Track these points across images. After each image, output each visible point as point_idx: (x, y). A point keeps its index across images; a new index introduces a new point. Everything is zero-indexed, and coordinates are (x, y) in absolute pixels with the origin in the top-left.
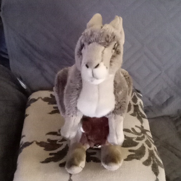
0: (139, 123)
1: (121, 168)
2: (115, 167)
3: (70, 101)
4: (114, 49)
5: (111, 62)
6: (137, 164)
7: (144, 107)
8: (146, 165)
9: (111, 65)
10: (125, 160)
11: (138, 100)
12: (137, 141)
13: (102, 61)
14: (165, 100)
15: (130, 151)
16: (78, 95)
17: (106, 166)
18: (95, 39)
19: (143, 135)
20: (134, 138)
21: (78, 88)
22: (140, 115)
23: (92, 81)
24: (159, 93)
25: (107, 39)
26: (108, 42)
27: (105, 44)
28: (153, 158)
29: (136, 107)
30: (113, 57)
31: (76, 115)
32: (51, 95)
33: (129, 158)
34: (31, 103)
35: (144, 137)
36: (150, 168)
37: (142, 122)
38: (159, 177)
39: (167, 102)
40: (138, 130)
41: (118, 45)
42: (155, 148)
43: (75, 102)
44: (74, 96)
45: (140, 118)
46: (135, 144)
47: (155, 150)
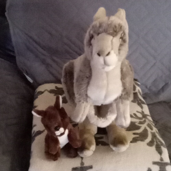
0: (139, 109)
1: (128, 149)
2: (123, 148)
3: (81, 89)
4: (121, 38)
5: (119, 50)
6: (142, 145)
7: (143, 94)
8: (150, 146)
9: (119, 53)
10: (131, 142)
11: (136, 88)
12: (140, 125)
13: (112, 49)
14: (161, 87)
15: (134, 134)
16: (88, 83)
17: (114, 148)
18: (104, 30)
19: (144, 119)
20: (136, 122)
21: (88, 76)
22: (140, 102)
23: (104, 68)
24: (155, 81)
25: (115, 29)
26: (116, 31)
27: (113, 34)
28: (155, 139)
29: (135, 94)
30: (121, 45)
31: (87, 102)
32: (56, 87)
33: (134, 140)
34: (39, 95)
35: (145, 121)
36: (153, 148)
37: (142, 107)
38: (163, 156)
39: (163, 89)
40: (140, 115)
41: (124, 34)
42: (156, 130)
43: (85, 89)
44: (84, 84)
45: (140, 104)
46: (138, 128)
47: (157, 132)
